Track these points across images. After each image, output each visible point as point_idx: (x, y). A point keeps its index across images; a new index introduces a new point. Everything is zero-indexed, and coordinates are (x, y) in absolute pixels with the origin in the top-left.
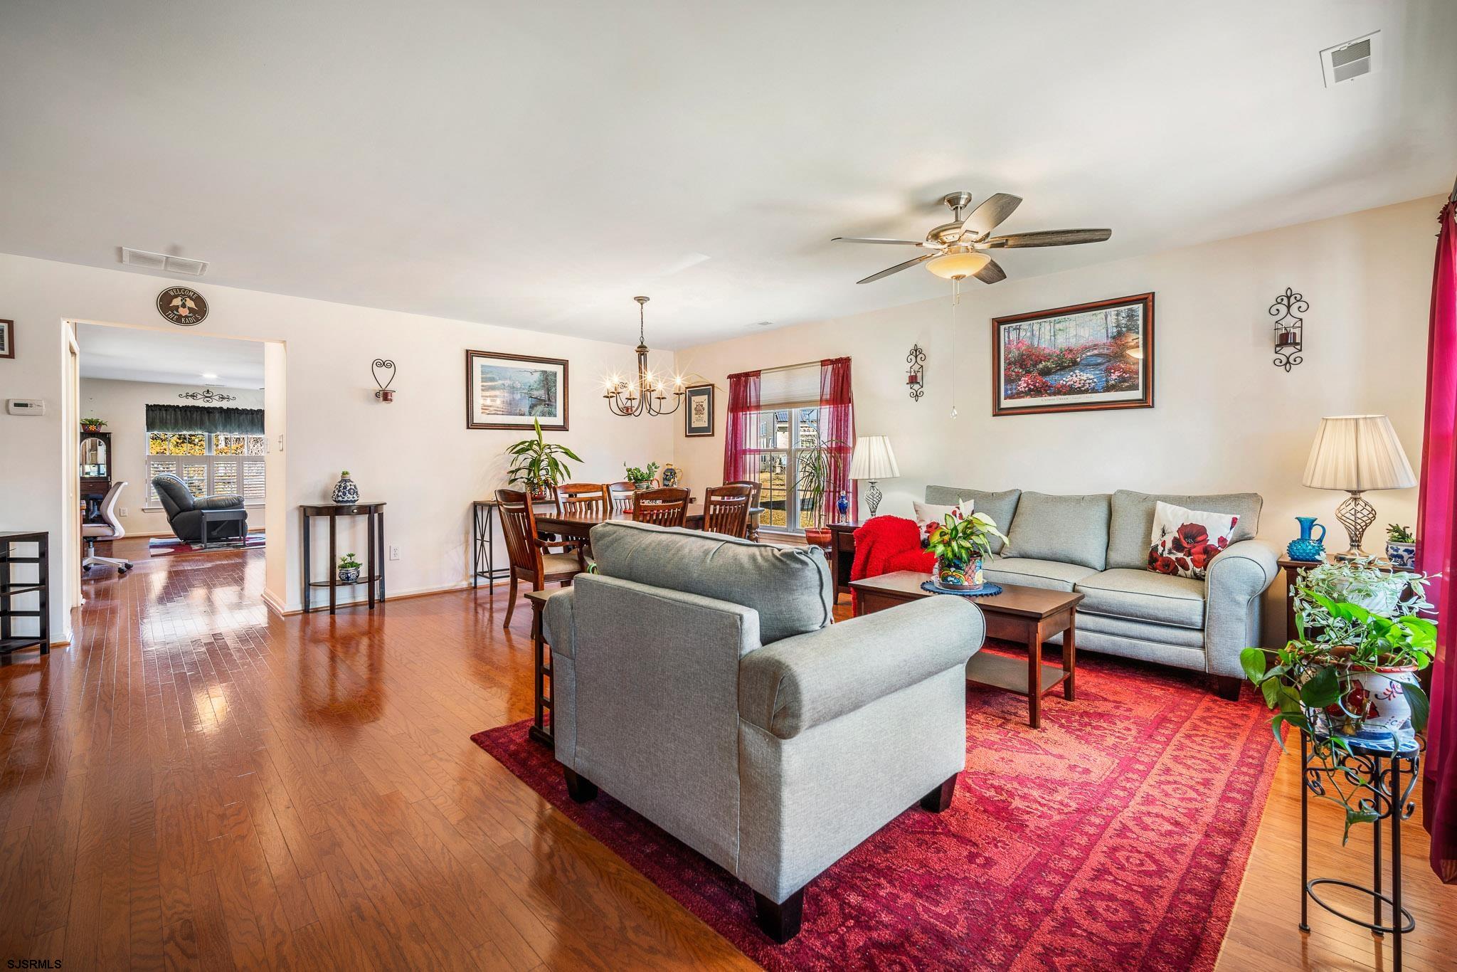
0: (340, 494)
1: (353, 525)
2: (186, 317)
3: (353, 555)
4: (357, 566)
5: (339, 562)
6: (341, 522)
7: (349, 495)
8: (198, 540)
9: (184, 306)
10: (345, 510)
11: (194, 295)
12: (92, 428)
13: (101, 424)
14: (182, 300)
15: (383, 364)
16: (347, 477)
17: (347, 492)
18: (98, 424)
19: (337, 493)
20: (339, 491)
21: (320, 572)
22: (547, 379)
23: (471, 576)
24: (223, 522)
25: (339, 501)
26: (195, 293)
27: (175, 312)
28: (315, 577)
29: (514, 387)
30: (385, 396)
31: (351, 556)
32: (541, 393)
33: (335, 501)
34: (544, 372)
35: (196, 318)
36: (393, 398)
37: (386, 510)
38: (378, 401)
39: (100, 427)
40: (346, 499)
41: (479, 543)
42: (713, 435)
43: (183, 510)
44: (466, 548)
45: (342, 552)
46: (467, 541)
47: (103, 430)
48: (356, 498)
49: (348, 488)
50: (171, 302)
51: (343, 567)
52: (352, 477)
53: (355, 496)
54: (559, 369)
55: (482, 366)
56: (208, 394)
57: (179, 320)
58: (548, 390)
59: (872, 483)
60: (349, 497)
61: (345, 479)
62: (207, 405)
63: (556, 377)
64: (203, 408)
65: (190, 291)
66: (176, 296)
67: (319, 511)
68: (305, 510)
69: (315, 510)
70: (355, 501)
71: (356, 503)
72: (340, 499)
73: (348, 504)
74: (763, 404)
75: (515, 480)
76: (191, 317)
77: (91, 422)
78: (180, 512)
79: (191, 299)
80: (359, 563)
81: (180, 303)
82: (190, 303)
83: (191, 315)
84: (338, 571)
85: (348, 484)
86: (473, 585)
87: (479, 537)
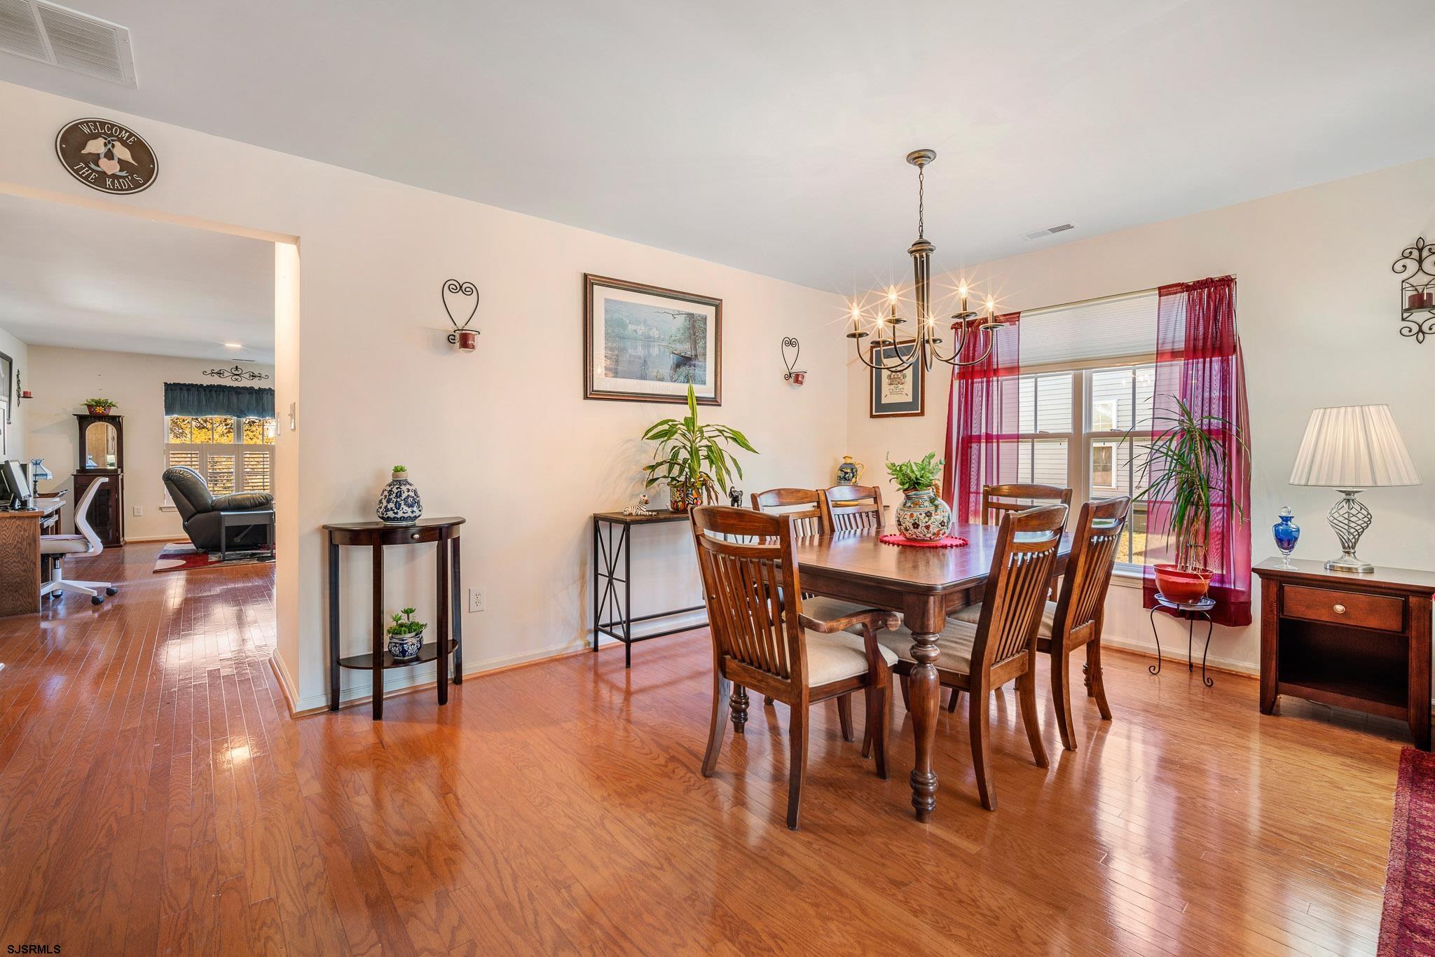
0: (391, 505)
1: (412, 557)
2: (114, 176)
3: (412, 611)
4: (416, 629)
5: (388, 623)
6: (392, 553)
7: (405, 508)
8: (216, 548)
9: (109, 155)
10: (399, 535)
11: (129, 137)
12: (99, 410)
13: (111, 405)
14: (105, 145)
15: (460, 288)
16: (402, 476)
17: (402, 503)
18: (109, 405)
19: (385, 504)
20: (388, 502)
21: (357, 641)
22: (694, 327)
23: (589, 631)
24: (248, 526)
25: (389, 519)
26: (131, 135)
27: (92, 166)
28: (349, 647)
29: (650, 337)
30: (465, 341)
31: (408, 612)
32: (685, 348)
33: (382, 518)
34: (691, 316)
35: (133, 180)
36: (475, 344)
37: (462, 532)
38: (451, 349)
39: (110, 409)
40: (400, 514)
41: (603, 582)
42: (922, 413)
43: (199, 512)
44: (582, 587)
45: (394, 605)
46: (583, 577)
47: (113, 412)
48: (417, 513)
49: (404, 496)
50: (84, 146)
51: (395, 632)
52: (410, 475)
53: (415, 509)
54: (709, 312)
55: (607, 301)
56: (236, 372)
57: (100, 181)
58: (695, 343)
59: (1348, 493)
60: (405, 511)
61: (398, 480)
62: (235, 384)
63: (705, 324)
64: (231, 388)
65: (121, 129)
66: (95, 136)
67: (356, 537)
68: (331, 532)
69: (348, 535)
70: (416, 517)
71: (418, 522)
72: (391, 514)
73: (404, 524)
74: (1025, 364)
75: (654, 480)
76: (123, 177)
77: (98, 403)
78: (195, 514)
79: (124, 143)
80: (421, 623)
81: (102, 150)
82: (122, 152)
83: (124, 174)
84: (386, 638)
85: (404, 488)
86: (592, 646)
87: (603, 569)
